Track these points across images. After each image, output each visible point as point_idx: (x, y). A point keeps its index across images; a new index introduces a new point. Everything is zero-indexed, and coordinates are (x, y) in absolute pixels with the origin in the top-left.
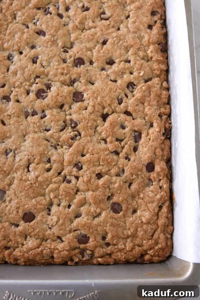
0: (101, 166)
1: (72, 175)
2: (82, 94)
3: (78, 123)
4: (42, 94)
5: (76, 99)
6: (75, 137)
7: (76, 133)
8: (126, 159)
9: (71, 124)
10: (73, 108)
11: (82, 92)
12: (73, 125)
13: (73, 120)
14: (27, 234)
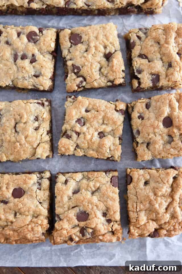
0: (104, 125)
1: (73, 130)
2: (80, 35)
3: (81, 67)
4: (33, 37)
5: (74, 41)
6: (80, 83)
7: (81, 79)
8: (139, 119)
9: (74, 70)
10: (72, 52)
11: (79, 33)
12: (76, 71)
13: (75, 65)
14: (17, 211)
